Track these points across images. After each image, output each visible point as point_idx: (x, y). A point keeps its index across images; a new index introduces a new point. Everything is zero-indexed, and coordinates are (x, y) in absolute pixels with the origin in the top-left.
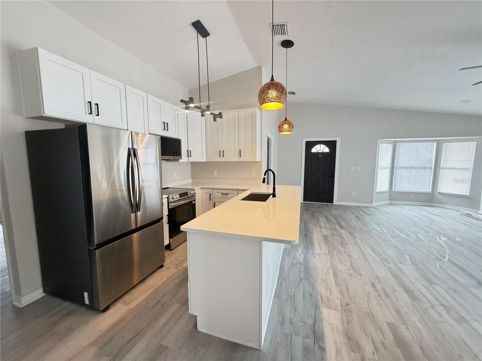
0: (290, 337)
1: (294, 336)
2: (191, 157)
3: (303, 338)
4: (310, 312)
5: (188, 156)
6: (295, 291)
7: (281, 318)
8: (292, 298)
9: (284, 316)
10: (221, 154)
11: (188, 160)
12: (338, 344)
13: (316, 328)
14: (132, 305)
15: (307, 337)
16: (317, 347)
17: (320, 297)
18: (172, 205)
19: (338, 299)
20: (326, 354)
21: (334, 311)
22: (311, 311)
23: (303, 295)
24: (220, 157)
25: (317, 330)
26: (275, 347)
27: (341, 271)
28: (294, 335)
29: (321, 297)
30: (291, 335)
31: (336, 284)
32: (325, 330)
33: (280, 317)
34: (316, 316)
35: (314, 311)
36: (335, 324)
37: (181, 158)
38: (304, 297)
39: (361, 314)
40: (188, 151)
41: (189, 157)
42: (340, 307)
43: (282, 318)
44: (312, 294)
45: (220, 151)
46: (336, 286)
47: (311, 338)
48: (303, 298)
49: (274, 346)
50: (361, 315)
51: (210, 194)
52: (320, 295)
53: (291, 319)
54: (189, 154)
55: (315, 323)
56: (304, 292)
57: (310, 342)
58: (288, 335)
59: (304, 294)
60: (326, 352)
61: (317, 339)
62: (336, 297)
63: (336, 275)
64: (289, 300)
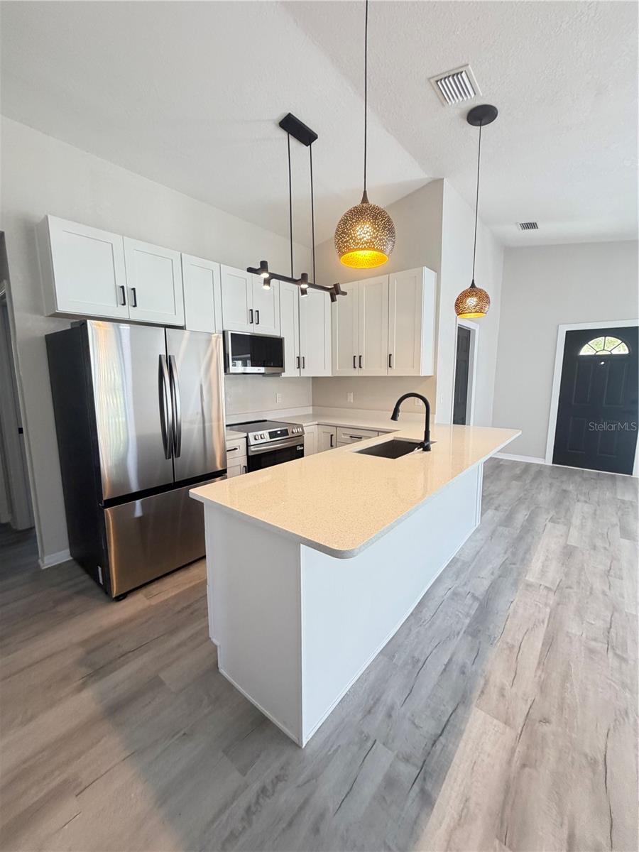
0: (369, 744)
1: (379, 745)
2: (305, 368)
3: (397, 756)
4: (442, 708)
5: (299, 367)
6: (432, 652)
7: (372, 699)
8: (417, 665)
9: (380, 697)
11: (301, 375)
12: (472, 805)
13: (438, 747)
14: (154, 602)
15: (407, 759)
16: (416, 788)
17: (482, 682)
18: (252, 449)
19: (527, 700)
20: (428, 815)
21: (502, 725)
22: (444, 706)
23: (444, 667)
24: (354, 367)
25: (438, 752)
26: (330, 753)
27: (570, 637)
28: (381, 745)
29: (486, 683)
30: (375, 741)
31: (539, 663)
32: (456, 760)
33: (371, 697)
34: (451, 721)
35: (453, 708)
36: (489, 755)
37: (284, 371)
38: (445, 670)
39: (573, 758)
40: (299, 358)
41: (302, 369)
42: (520, 720)
43: (375, 699)
44: (466, 670)
45: (354, 357)
46: (538, 668)
47: (414, 765)
48: (442, 673)
49: (329, 750)
50: (570, 758)
51: (332, 436)
52: (485, 678)
53: (392, 708)
54: (300, 363)
55: (440, 735)
56: (450, 660)
57: (407, 771)
58: (367, 738)
59: (446, 665)
60: (432, 810)
61: (425, 772)
62: (525, 695)
63: (550, 643)
64: (410, 667)
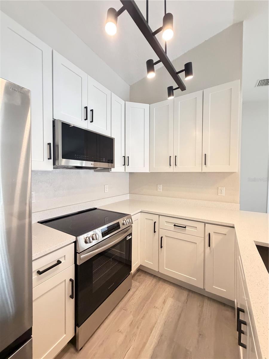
2: (128, 165)
5: (124, 165)
10: (173, 161)
11: (125, 171)
18: (82, 256)
24: (170, 165)
37: (114, 167)
40: (124, 157)
41: (126, 166)
45: (170, 157)
51: (155, 223)
54: (126, 161)
